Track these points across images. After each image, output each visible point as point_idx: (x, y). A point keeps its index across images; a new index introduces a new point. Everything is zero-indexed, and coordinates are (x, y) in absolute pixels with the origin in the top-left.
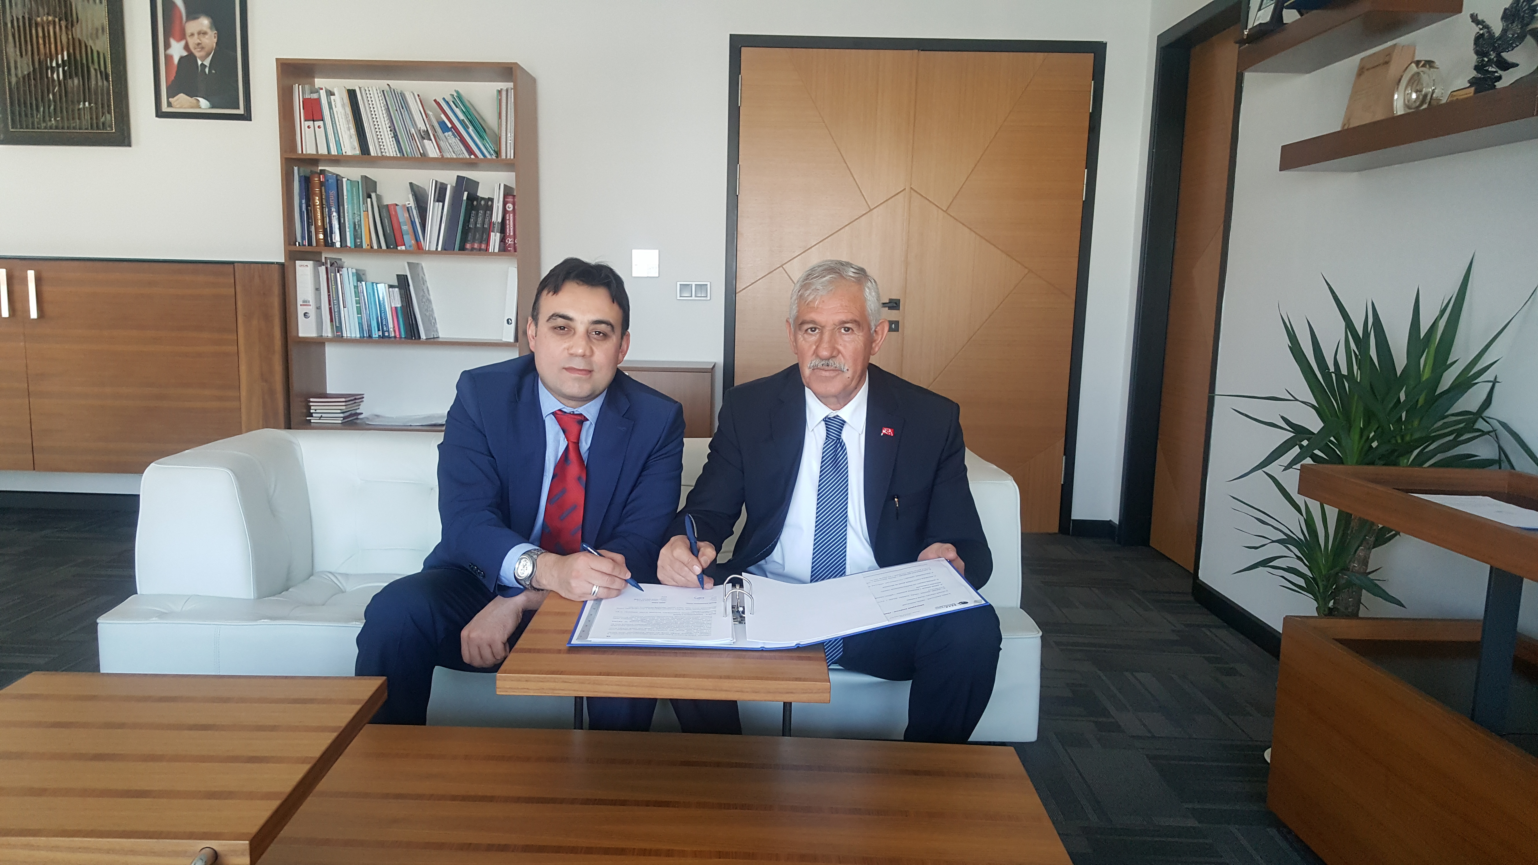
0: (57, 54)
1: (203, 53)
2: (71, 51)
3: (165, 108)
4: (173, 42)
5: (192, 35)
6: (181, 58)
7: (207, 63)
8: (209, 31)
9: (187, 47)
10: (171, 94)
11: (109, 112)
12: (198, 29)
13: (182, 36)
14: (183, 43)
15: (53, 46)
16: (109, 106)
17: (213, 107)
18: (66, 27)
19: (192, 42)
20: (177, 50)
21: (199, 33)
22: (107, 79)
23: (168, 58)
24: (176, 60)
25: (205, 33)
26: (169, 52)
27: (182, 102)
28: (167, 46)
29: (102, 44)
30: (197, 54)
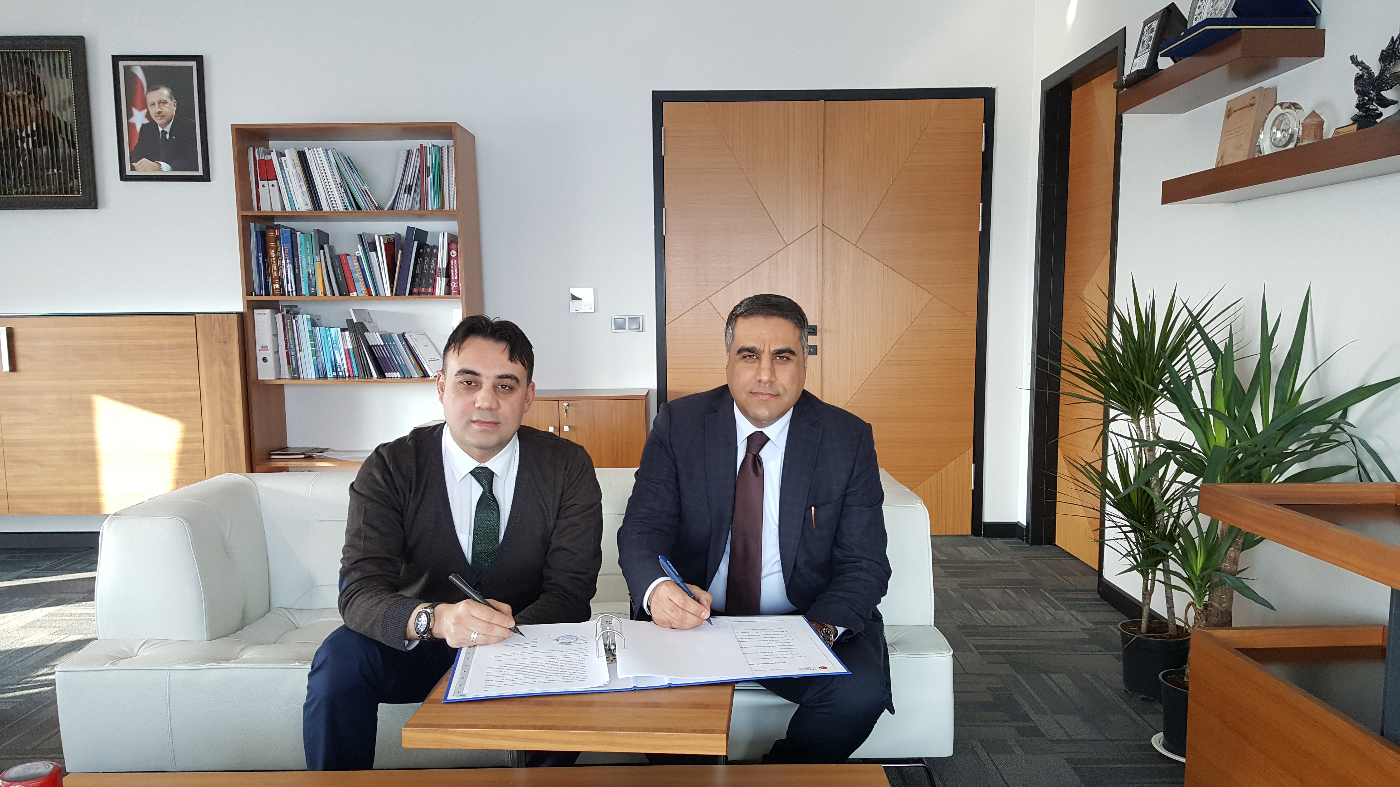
0: (26, 125)
1: (163, 121)
2: (40, 122)
3: (129, 172)
4: (135, 110)
5: (153, 104)
6: (144, 126)
7: (167, 129)
8: (168, 100)
9: (148, 116)
10: (134, 159)
11: (77, 178)
12: (159, 99)
13: (144, 106)
14: (145, 111)
15: (22, 118)
16: (76, 172)
17: (174, 170)
18: (35, 100)
19: (153, 111)
20: (139, 119)
21: (160, 103)
22: (74, 148)
23: (131, 126)
24: (138, 128)
25: (165, 102)
26: (132, 120)
27: (145, 166)
28: (130, 115)
29: (68, 115)
30: (158, 122)
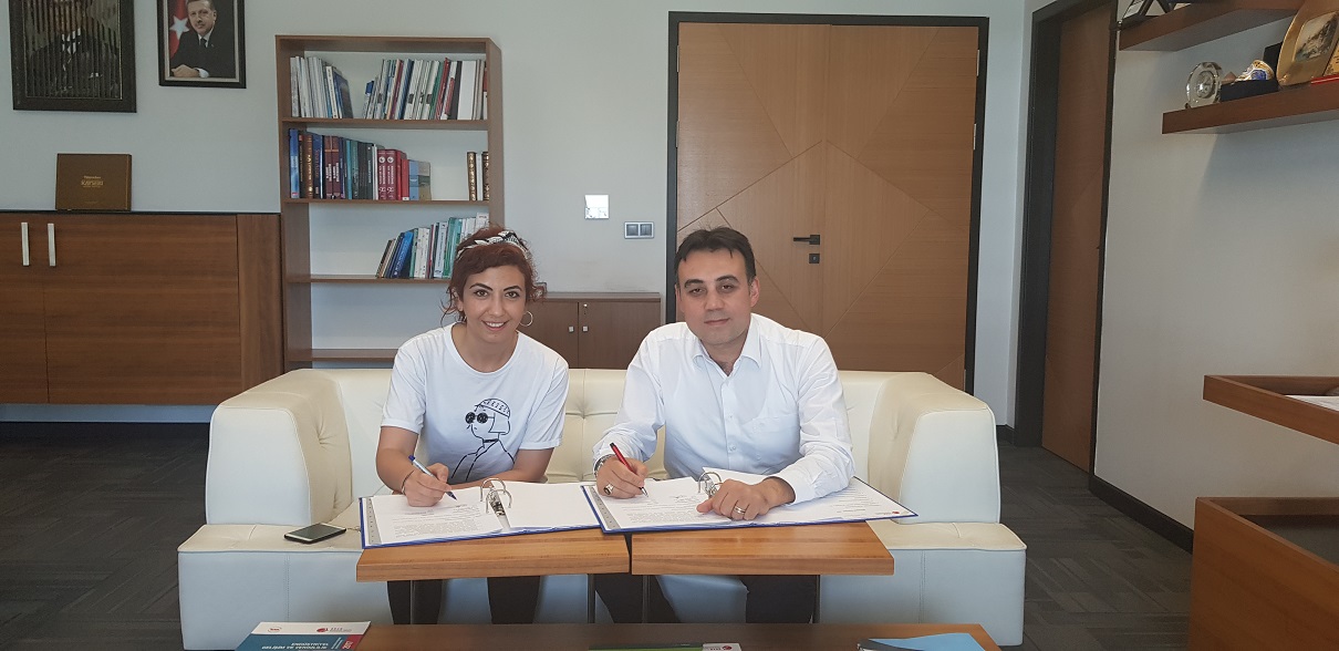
0: (72, 31)
1: (203, 30)
2: (85, 28)
3: (168, 77)
4: (176, 19)
5: (194, 13)
6: (184, 34)
7: (207, 38)
8: (209, 10)
9: (188, 24)
10: (173, 66)
11: (117, 82)
12: (199, 9)
13: (185, 15)
14: (186, 20)
15: (68, 24)
16: (117, 76)
17: (211, 76)
18: (81, 7)
19: (193, 20)
20: (180, 27)
21: (200, 12)
22: (117, 54)
23: (172, 34)
24: (179, 36)
25: (206, 12)
26: (173, 28)
27: (184, 72)
28: (171, 23)
29: (114, 22)
30: (198, 31)
